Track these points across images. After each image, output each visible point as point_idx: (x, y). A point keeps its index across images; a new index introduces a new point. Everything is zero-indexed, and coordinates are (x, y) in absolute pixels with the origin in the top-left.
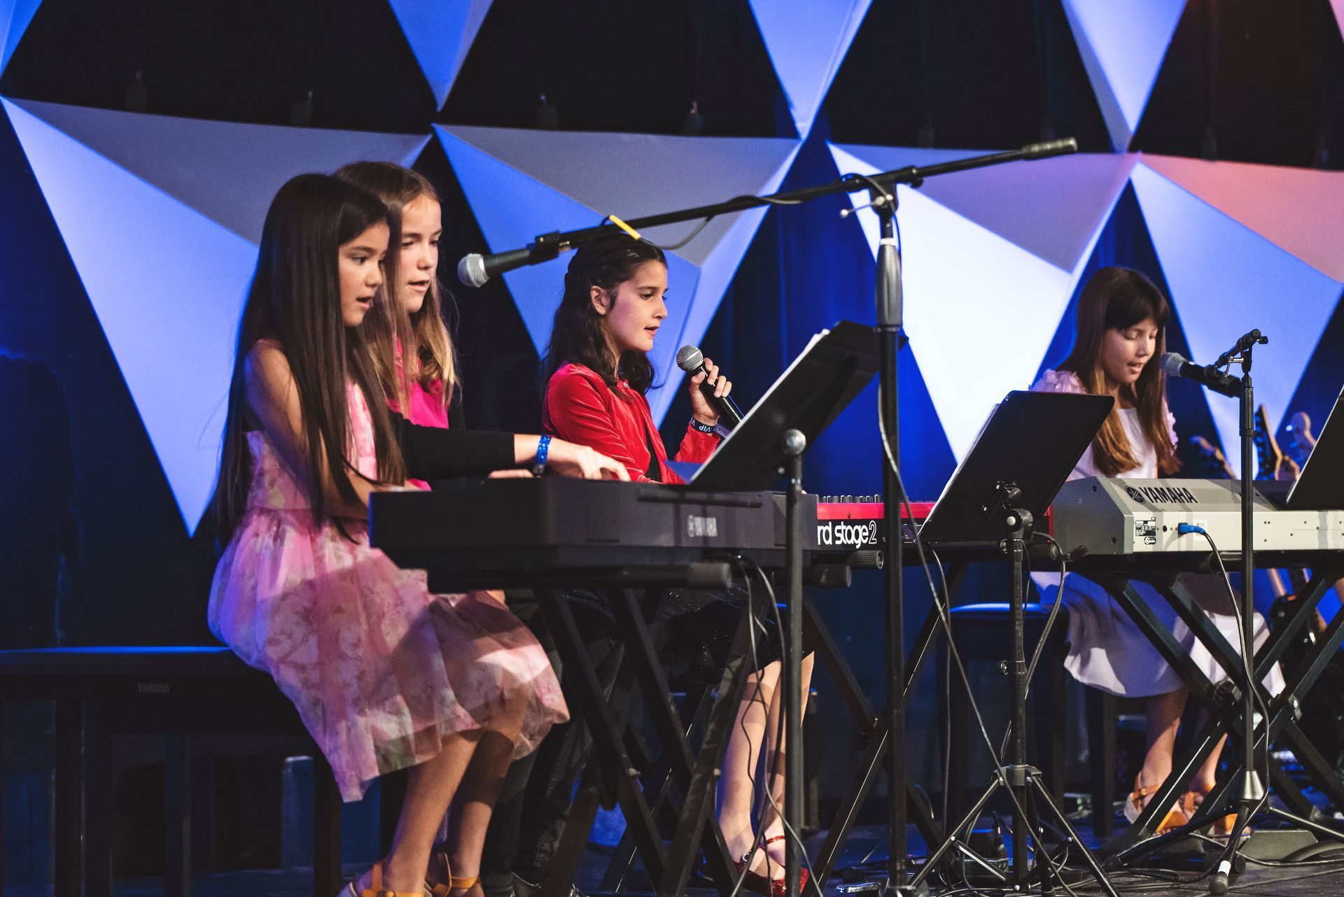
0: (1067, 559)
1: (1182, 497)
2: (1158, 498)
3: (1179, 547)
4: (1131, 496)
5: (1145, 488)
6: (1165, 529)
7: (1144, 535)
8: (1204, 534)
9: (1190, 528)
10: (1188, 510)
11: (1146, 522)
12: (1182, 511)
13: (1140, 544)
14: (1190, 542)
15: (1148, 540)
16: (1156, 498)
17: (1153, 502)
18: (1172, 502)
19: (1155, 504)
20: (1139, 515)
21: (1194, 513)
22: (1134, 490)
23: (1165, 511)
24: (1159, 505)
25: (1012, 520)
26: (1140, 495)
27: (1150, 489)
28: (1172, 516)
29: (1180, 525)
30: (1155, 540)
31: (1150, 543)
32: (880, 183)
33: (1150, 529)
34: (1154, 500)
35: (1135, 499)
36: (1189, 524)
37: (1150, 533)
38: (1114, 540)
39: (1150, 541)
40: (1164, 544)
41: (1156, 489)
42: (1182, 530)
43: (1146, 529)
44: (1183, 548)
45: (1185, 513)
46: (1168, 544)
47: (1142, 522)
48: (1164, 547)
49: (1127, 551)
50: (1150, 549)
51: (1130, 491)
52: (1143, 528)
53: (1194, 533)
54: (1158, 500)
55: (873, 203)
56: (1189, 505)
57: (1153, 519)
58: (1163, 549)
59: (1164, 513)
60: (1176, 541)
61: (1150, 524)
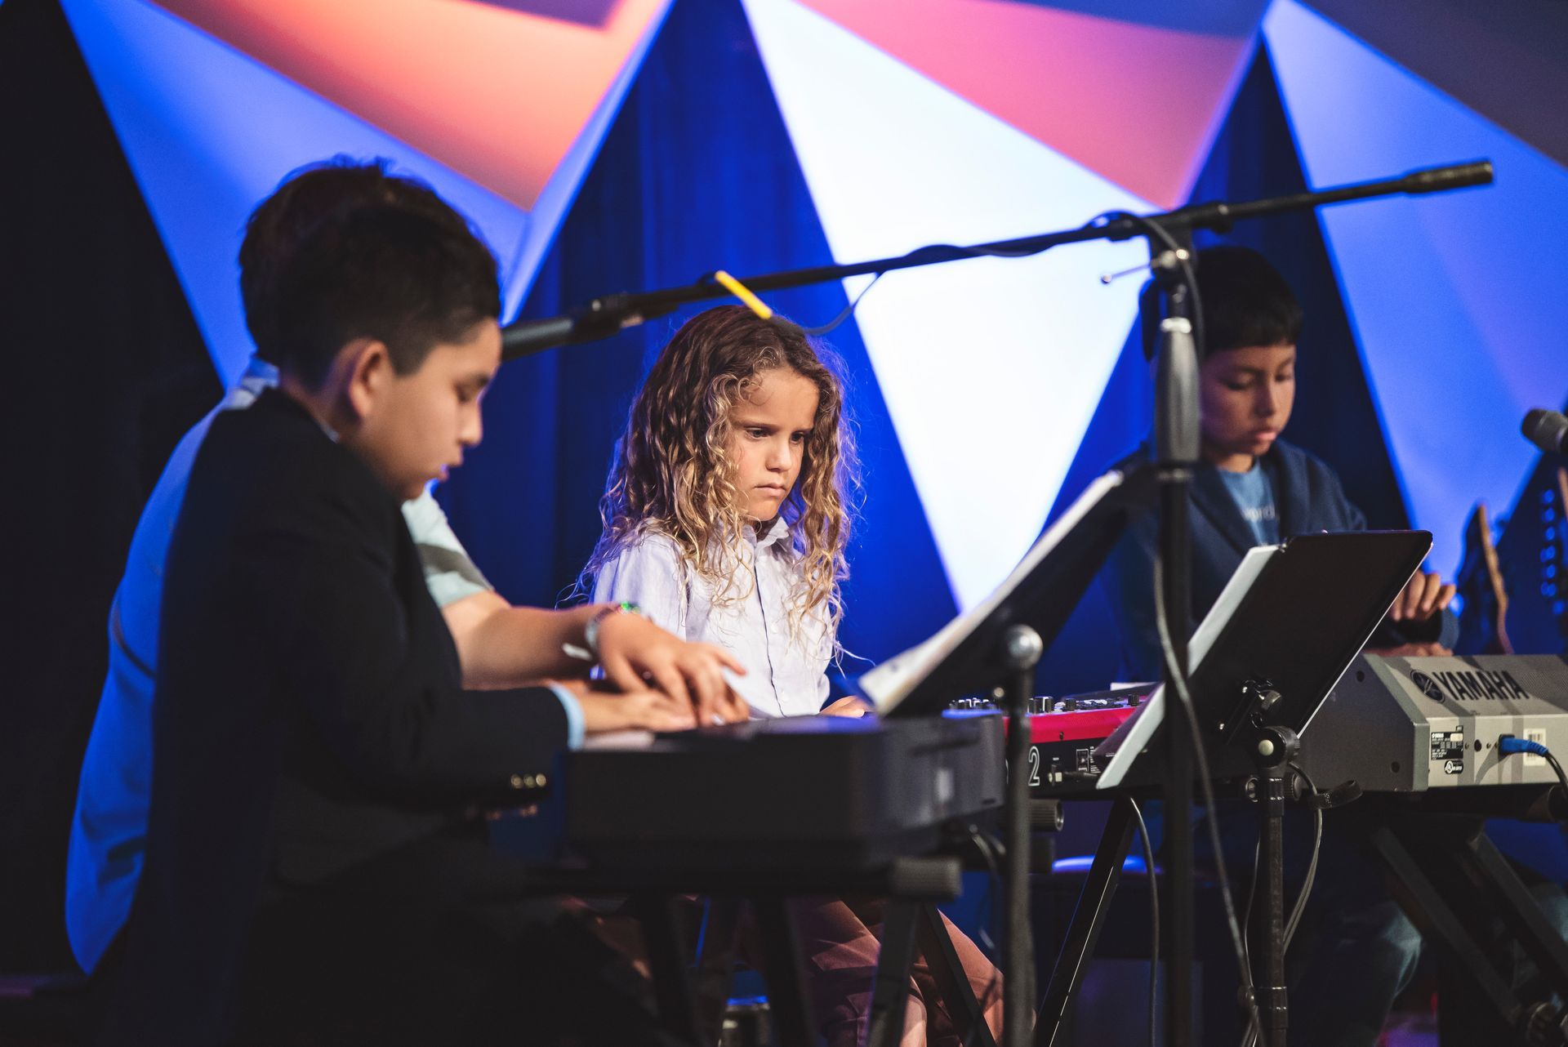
0: (1324, 803)
1: (1503, 688)
2: (1465, 691)
3: (1500, 777)
4: (1422, 688)
5: (1442, 674)
6: (1478, 746)
7: (1444, 757)
8: (1547, 755)
9: (1520, 745)
10: (1513, 711)
11: (1447, 735)
12: (1505, 714)
13: (1439, 774)
14: (1518, 767)
15: (1450, 767)
16: (1462, 691)
17: (1457, 698)
18: (1488, 698)
19: (1460, 702)
20: (1439, 723)
21: (1525, 717)
22: (1425, 678)
23: (1479, 714)
24: (1467, 703)
25: (1269, 746)
26: (1435, 686)
27: (1449, 674)
28: (1490, 725)
29: (1502, 738)
30: (1462, 765)
31: (1454, 772)
32: (1168, 228)
33: (1454, 747)
34: (1459, 696)
35: (1429, 694)
36: (1517, 737)
37: (1455, 754)
38: (1396, 767)
39: (1454, 768)
40: (1475, 774)
41: (1460, 674)
42: (1507, 747)
43: (1448, 747)
44: (1507, 779)
45: (1510, 717)
46: (1483, 771)
47: (1442, 736)
48: (1475, 779)
49: (1418, 786)
50: (1453, 781)
51: (1418, 679)
52: (1442, 746)
53: (1525, 754)
54: (1465, 695)
55: (1156, 263)
56: (1515, 702)
57: (1459, 729)
58: (1474, 781)
59: (1477, 718)
60: (1496, 767)
61: (1456, 738)
